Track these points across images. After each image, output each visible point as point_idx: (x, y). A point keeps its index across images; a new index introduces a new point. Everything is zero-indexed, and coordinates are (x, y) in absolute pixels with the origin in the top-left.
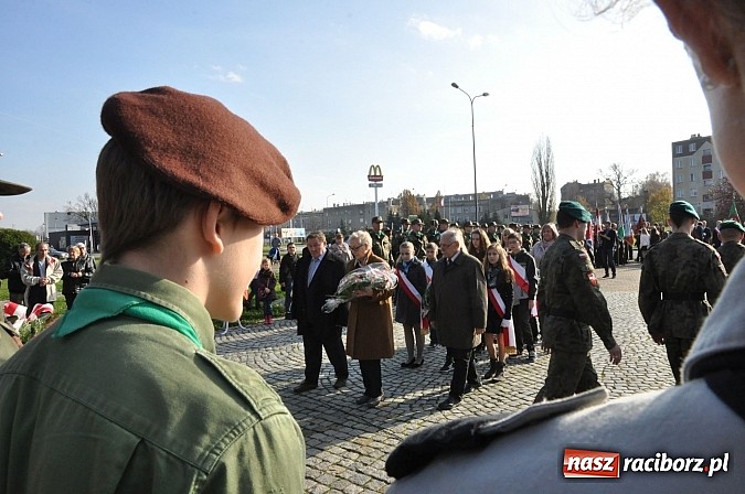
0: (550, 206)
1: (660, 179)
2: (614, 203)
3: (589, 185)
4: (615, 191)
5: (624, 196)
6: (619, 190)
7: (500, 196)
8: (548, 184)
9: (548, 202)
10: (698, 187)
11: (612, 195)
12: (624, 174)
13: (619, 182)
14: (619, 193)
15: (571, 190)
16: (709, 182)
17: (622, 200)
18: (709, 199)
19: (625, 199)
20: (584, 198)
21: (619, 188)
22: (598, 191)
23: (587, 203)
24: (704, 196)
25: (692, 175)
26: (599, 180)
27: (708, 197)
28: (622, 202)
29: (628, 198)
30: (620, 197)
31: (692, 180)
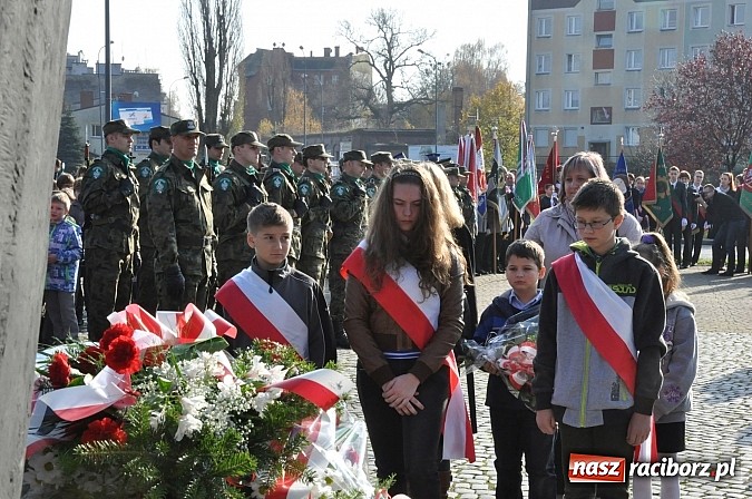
0: (226, 112)
1: (484, 61)
2: (376, 112)
3: (311, 63)
4: (376, 79)
5: (401, 95)
6: (388, 80)
9: (221, 100)
10: (579, 82)
11: (370, 90)
13: (390, 60)
14: (389, 88)
15: (272, 70)
16: (606, 76)
17: (394, 107)
18: (604, 119)
19: (401, 105)
20: (301, 96)
21: (390, 74)
22: (335, 79)
23: (309, 109)
24: (593, 110)
25: (570, 56)
26: (337, 48)
27: (602, 113)
28: (395, 112)
29: (409, 103)
30: (390, 97)
31: (570, 69)
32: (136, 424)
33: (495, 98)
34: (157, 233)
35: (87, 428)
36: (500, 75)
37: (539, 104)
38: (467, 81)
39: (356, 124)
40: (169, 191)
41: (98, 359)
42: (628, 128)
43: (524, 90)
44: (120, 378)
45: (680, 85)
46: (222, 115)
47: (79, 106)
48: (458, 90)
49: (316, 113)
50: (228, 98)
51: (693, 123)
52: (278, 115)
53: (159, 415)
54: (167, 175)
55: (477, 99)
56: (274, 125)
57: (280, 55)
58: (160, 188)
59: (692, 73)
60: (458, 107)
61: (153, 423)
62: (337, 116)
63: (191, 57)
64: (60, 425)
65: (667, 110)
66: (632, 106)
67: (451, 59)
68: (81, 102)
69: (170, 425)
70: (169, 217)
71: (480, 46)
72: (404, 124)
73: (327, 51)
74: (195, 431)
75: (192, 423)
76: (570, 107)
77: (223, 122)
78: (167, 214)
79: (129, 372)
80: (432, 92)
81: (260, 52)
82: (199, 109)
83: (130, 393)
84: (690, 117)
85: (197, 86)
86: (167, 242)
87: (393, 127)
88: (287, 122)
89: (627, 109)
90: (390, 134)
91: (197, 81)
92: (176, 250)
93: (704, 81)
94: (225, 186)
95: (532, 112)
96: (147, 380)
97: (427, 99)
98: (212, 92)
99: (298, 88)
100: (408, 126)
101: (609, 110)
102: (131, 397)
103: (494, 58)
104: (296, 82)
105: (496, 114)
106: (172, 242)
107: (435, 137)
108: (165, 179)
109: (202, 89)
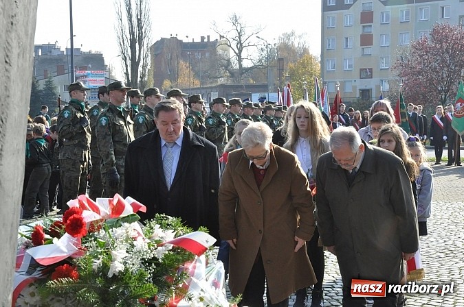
0: (143, 75)
1: (296, 43)
2: (232, 74)
3: (193, 46)
4: (232, 55)
5: (247, 64)
6: (239, 55)
7: (55, 53)
8: (141, 39)
9: (140, 69)
10: (352, 54)
11: (229, 61)
12: (247, 32)
13: (240, 43)
14: (240, 60)
15: (170, 50)
16: (368, 50)
17: (243, 71)
18: (367, 75)
19: (247, 70)
20: (188, 65)
21: (240, 51)
22: (207, 55)
23: (192, 73)
24: (361, 70)
25: (347, 38)
26: (208, 36)
27: (366, 72)
28: (243, 73)
29: (252, 68)
30: (240, 65)
31: (347, 46)
32: (85, 268)
33: (303, 64)
34: (102, 149)
35: (55, 270)
36: (306, 51)
37: (329, 67)
38: (285, 54)
39: (221, 81)
40: (109, 124)
41: (61, 229)
42: (382, 81)
43: (320, 59)
44: (74, 240)
45: (412, 54)
46: (141, 77)
47: (56, 74)
48: (280, 60)
49: (197, 75)
50: (144, 67)
51: (420, 77)
52: (174, 77)
53: (98, 262)
54: (108, 114)
55: (292, 65)
56: (171, 82)
57: (175, 41)
58: (104, 122)
59: (420, 47)
60: (281, 70)
61: (95, 267)
62: (209, 77)
63: (122, 44)
64: (39, 269)
65: (405, 70)
66: (384, 68)
67: (276, 42)
68: (57, 72)
69: (105, 268)
70: (110, 139)
71: (293, 34)
72: (249, 80)
73: (203, 38)
74: (120, 271)
75: (118, 267)
76: (348, 69)
77: (141, 81)
78: (108, 137)
79: (80, 236)
80: (265, 61)
81: (163, 40)
82: (127, 74)
83: (80, 249)
84: (419, 73)
85: (125, 61)
86: (109, 154)
87: (242, 83)
88: (179, 81)
89: (381, 69)
90: (241, 87)
91: (125, 58)
92: (114, 159)
93: (427, 52)
94: (141, 120)
95: (325, 72)
96: (91, 241)
97: (262, 65)
98: (135, 64)
99: (185, 61)
100: (252, 81)
101: (371, 70)
102: (81, 252)
103: (302, 41)
104: (184, 56)
105: (304, 74)
106: (112, 154)
107: (267, 88)
108: (107, 117)
109: (129, 62)
